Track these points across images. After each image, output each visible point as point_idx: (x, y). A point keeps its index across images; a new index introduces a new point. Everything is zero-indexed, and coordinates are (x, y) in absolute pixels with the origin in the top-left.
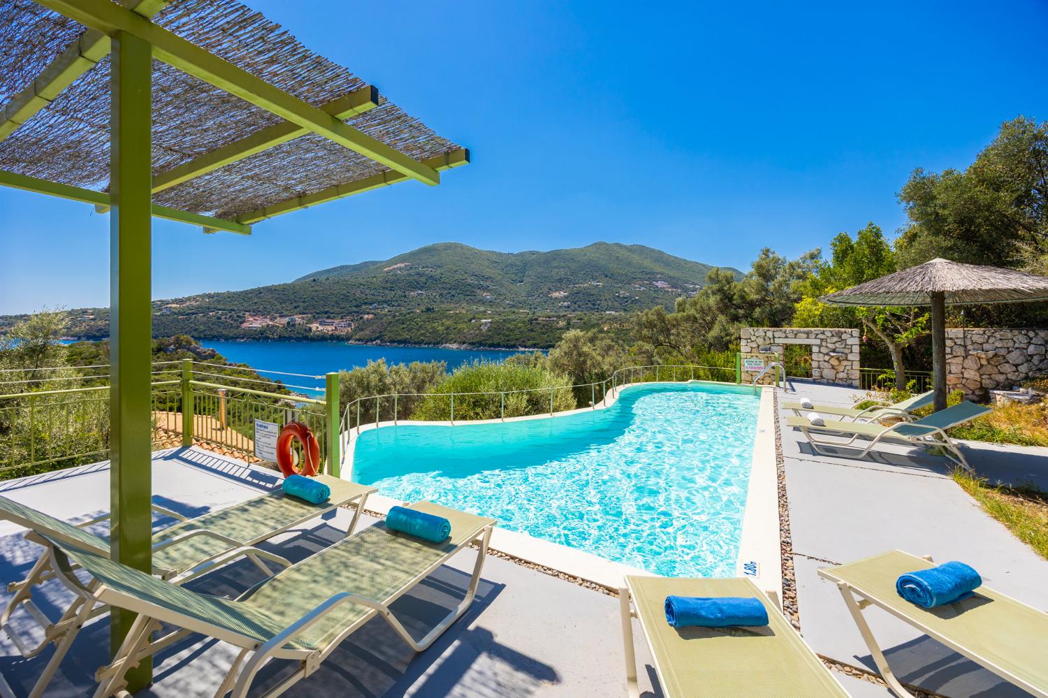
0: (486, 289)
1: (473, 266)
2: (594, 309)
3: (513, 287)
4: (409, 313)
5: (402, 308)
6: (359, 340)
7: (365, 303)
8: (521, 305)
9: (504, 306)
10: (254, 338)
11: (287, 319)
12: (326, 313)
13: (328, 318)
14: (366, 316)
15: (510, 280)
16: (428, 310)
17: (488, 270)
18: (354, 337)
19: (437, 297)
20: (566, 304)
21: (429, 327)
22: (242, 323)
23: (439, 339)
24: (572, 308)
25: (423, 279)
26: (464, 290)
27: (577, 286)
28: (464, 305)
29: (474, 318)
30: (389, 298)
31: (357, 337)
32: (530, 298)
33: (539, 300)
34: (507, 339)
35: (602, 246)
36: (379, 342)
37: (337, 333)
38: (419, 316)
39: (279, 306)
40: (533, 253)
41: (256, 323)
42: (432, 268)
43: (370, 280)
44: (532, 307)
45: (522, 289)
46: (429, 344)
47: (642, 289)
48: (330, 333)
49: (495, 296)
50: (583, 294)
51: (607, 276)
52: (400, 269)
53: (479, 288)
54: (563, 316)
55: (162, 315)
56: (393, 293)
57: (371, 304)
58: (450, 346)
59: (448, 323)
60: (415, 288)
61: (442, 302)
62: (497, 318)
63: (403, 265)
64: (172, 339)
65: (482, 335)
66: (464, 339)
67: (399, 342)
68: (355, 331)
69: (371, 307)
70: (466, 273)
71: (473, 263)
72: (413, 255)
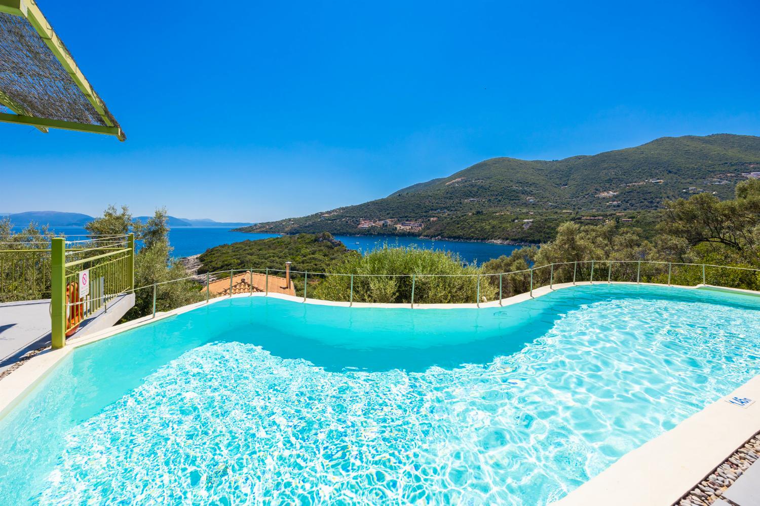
0: (530, 193)
1: (519, 175)
2: (652, 207)
3: (556, 190)
4: (463, 216)
5: (458, 212)
6: (426, 236)
7: (432, 210)
8: (563, 206)
9: (547, 207)
10: (365, 234)
11: (383, 222)
12: (406, 217)
13: (407, 220)
14: (432, 219)
15: (554, 185)
16: (478, 213)
17: (533, 177)
18: (423, 234)
19: (486, 202)
20: (615, 203)
21: (478, 226)
22: (358, 225)
23: (486, 236)
24: (623, 206)
25: (475, 189)
26: (510, 196)
27: (630, 184)
28: (509, 208)
29: (517, 219)
30: (448, 205)
31: (425, 234)
32: (574, 199)
33: (584, 200)
34: (547, 236)
35: (665, 142)
36: (440, 237)
37: (413, 231)
38: (471, 217)
39: (378, 214)
40: (579, 158)
41: (365, 225)
42: (483, 179)
43: (436, 192)
44: (577, 207)
45: (565, 192)
46: (478, 239)
47: (724, 182)
48: (408, 231)
49: (538, 199)
50: (638, 192)
51: (670, 172)
52: (458, 182)
53: (523, 193)
54: (611, 215)
55: (321, 221)
56: (452, 201)
57: (436, 210)
58: (495, 241)
59: (494, 223)
60: (468, 196)
61: (491, 207)
62: (538, 218)
63: (460, 179)
64: (321, 235)
65: (524, 233)
66: (507, 235)
67: (455, 238)
68: (424, 229)
69: (435, 212)
70: (512, 181)
71: (518, 172)
72: (468, 170)
